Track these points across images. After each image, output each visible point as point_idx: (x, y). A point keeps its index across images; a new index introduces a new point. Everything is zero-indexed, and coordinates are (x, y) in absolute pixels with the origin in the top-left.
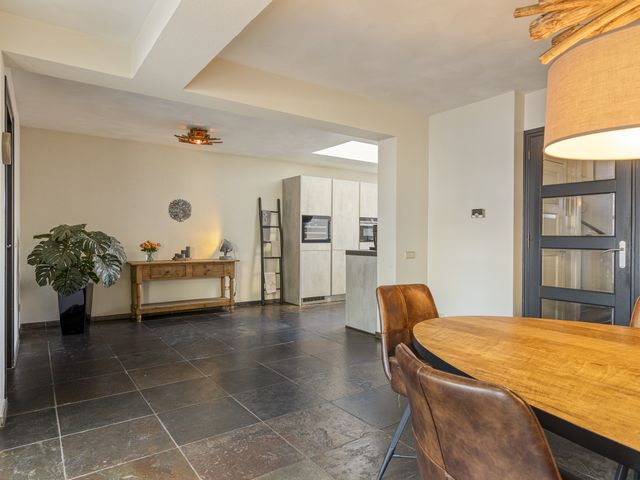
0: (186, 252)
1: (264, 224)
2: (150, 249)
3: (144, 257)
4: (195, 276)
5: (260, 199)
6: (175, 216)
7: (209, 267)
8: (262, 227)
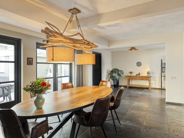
0: (139, 74)
1: (163, 67)
2: (131, 73)
3: (130, 75)
4: (139, 79)
5: (162, 60)
6: (138, 66)
7: (143, 78)
8: (162, 68)
